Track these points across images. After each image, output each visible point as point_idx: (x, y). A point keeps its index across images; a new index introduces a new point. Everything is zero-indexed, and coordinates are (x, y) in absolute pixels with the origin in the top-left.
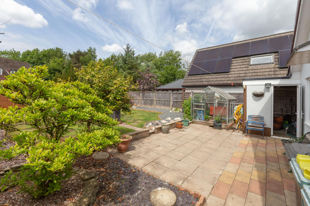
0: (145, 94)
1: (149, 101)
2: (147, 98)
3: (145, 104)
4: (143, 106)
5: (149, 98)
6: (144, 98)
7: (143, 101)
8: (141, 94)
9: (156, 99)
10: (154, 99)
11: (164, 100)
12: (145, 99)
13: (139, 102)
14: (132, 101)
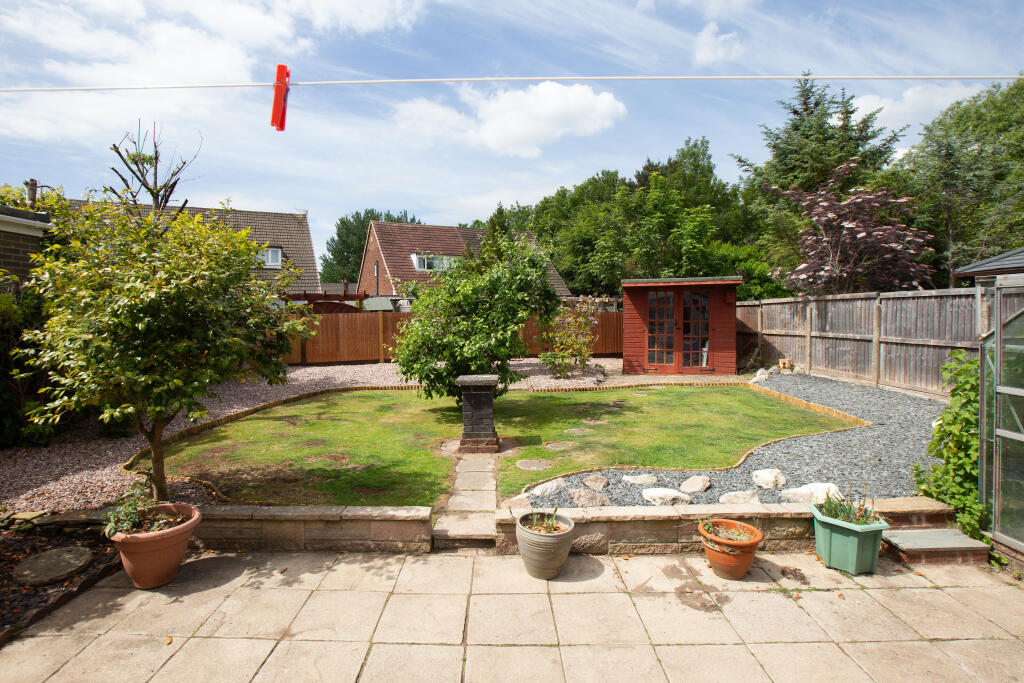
0: (831, 308)
1: (847, 347)
2: (838, 330)
3: (832, 360)
4: (821, 371)
5: (852, 329)
6: (824, 330)
7: (820, 346)
8: (812, 309)
9: (883, 338)
10: (875, 337)
11: (932, 342)
12: (831, 335)
13: (803, 348)
14: (776, 345)
